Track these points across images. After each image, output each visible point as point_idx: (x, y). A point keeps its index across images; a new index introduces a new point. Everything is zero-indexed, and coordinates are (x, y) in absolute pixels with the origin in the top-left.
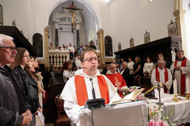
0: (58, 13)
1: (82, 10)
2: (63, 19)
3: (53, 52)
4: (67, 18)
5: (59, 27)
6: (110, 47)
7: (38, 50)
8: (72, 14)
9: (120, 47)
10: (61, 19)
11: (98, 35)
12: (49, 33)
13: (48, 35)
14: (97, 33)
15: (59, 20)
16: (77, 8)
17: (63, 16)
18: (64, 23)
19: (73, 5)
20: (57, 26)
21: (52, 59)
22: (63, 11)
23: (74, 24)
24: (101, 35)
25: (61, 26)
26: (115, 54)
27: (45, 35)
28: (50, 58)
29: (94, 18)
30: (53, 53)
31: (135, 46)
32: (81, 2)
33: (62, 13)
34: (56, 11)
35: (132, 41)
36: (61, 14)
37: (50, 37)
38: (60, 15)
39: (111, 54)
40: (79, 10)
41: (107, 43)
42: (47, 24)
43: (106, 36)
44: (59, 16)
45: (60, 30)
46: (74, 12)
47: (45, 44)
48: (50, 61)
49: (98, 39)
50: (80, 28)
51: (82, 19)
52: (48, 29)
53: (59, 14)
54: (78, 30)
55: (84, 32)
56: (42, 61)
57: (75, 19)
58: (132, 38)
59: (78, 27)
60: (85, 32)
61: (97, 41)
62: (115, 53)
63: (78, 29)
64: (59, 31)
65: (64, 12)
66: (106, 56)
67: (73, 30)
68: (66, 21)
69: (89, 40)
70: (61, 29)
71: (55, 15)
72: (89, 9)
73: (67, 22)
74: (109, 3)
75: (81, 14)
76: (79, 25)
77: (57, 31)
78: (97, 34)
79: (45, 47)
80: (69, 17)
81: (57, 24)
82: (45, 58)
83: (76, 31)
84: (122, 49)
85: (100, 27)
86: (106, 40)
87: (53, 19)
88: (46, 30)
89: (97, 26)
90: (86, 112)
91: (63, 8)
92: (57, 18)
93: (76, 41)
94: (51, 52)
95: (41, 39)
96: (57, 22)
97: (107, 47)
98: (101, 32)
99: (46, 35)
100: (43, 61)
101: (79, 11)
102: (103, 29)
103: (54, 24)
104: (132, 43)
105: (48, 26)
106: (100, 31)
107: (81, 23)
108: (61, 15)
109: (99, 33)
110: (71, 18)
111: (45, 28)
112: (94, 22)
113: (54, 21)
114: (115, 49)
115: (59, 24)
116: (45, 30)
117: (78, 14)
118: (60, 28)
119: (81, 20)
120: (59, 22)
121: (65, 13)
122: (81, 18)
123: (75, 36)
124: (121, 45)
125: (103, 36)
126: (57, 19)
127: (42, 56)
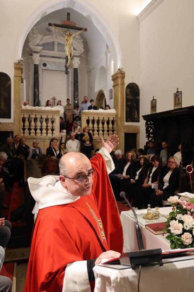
0: (39, 34)
1: (86, 30)
2: (49, 46)
3: (29, 110)
4: (56, 43)
5: (41, 61)
6: (135, 105)
7: (3, 104)
8: (66, 37)
9: (154, 107)
10: (46, 46)
11: (113, 80)
12: (22, 73)
13: (21, 77)
14: (112, 76)
15: (42, 48)
16: (77, 26)
17: (48, 39)
18: (50, 53)
19: (68, 19)
20: (37, 59)
21: (27, 123)
22: (49, 30)
23: (69, 57)
24: (119, 81)
25: (45, 60)
26: (145, 120)
27: (15, 76)
28: (24, 120)
29: (108, 47)
30: (28, 112)
31: (184, 106)
32: (85, 14)
33: (47, 33)
34: (36, 30)
35: (178, 96)
36: (45, 35)
37: (25, 81)
38: (43, 39)
39: (136, 117)
40: (80, 29)
41: (130, 97)
42: (19, 56)
43: (129, 83)
44: (41, 40)
45: (43, 68)
46: (70, 35)
47: (15, 94)
48: (24, 126)
49: (113, 88)
50: (79, 65)
51: (84, 48)
52: (22, 65)
53: (42, 36)
54: (77, 69)
55: (87, 72)
56: (10, 125)
57: (72, 48)
58: (179, 91)
59: (76, 63)
60: (89, 72)
61: (111, 91)
62: (145, 117)
63: (76, 66)
64: (41, 68)
65: (52, 31)
66: (127, 121)
67: (67, 68)
68: (54, 50)
69: (97, 90)
70: (45, 65)
71: (34, 38)
72: (99, 28)
73: (56, 53)
74: (137, 18)
75: (82, 37)
76: (78, 59)
77: (36, 67)
78: (111, 78)
79: (15, 100)
80: (61, 42)
81: (38, 55)
82: (14, 120)
83: (73, 70)
84: (158, 111)
85: (119, 66)
86: (128, 90)
87: (30, 44)
88: (18, 67)
89: (113, 62)
90: (126, 276)
91: (50, 25)
92: (37, 43)
93: (71, 89)
94: (26, 110)
95: (9, 84)
96: (37, 51)
97: (129, 103)
98: (121, 75)
99: (17, 76)
100: (12, 125)
101: (80, 32)
102: (123, 70)
103: (32, 55)
104: (179, 99)
105: (22, 59)
106: (117, 74)
107: (83, 55)
108: (46, 37)
109: (117, 78)
110: (64, 45)
111: (15, 64)
112: (107, 55)
113: (31, 50)
114: (145, 109)
115: (40, 56)
116: (16, 66)
117: (78, 37)
118: (43, 62)
119: (83, 50)
120: (41, 51)
121: (52, 35)
122: (83, 46)
123: (70, 79)
124: (156, 102)
125: (123, 84)
126: (38, 45)
127: (9, 117)
